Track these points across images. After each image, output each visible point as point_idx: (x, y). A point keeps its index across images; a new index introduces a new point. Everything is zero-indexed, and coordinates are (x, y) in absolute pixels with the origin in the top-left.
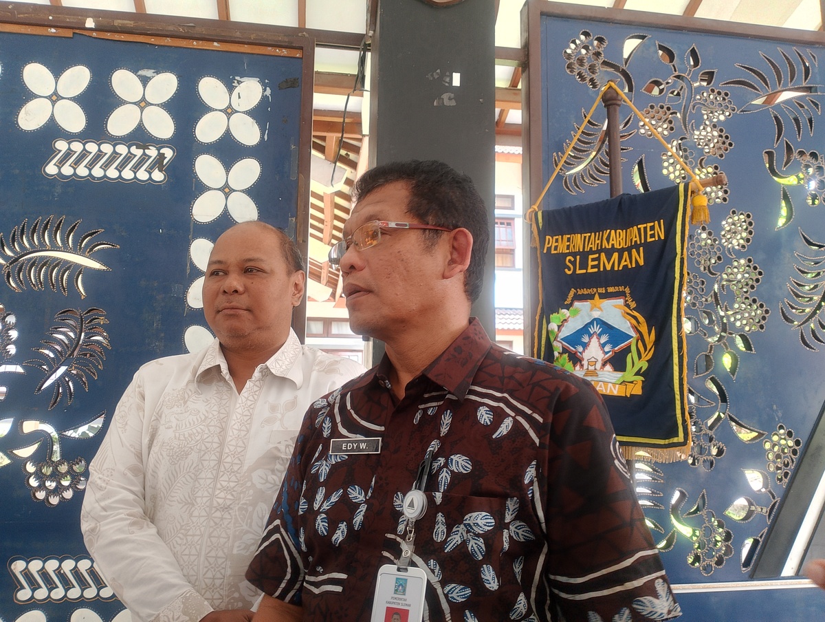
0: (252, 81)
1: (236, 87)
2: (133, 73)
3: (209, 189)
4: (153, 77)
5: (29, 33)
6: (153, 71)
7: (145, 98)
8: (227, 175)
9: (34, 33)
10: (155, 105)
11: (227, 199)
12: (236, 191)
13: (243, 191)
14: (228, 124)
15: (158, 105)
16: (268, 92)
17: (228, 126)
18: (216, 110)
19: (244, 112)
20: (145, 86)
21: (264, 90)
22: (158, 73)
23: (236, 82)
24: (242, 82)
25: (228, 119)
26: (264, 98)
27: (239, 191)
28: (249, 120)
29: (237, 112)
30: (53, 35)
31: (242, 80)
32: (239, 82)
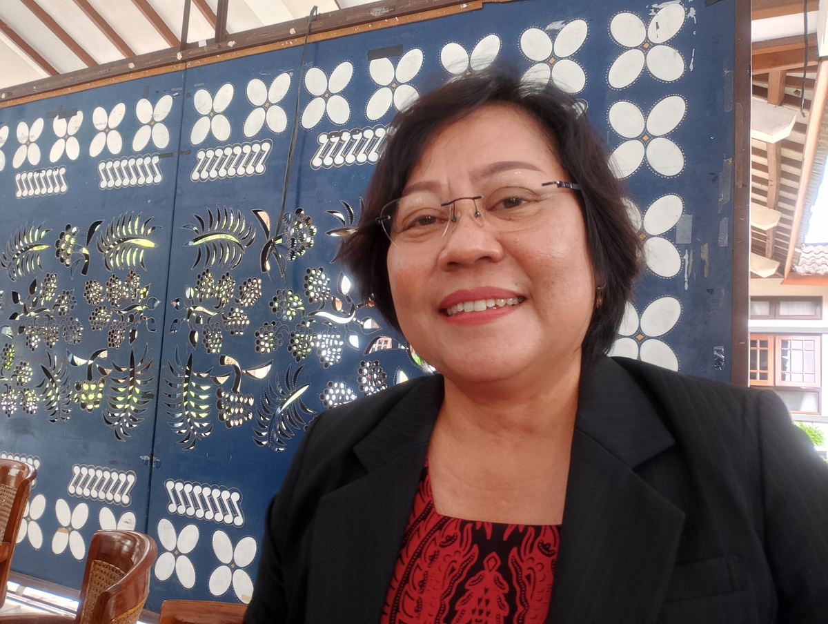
0: (672, 5)
1: (653, 16)
2: (541, 29)
3: (625, 140)
4: (562, 29)
5: (445, 14)
6: (562, 22)
7: (554, 54)
8: (646, 120)
9: (449, 13)
10: (565, 58)
11: (646, 148)
12: (657, 137)
13: (665, 136)
14: (645, 61)
15: (568, 58)
16: (693, 12)
17: (645, 63)
18: (631, 48)
19: (663, 44)
20: (553, 40)
21: (688, 12)
22: (566, 23)
23: (653, 10)
24: (660, 9)
25: (646, 56)
26: (688, 21)
27: (660, 137)
28: (670, 51)
29: (655, 45)
30: (466, 10)
31: (660, 6)
32: (656, 10)
